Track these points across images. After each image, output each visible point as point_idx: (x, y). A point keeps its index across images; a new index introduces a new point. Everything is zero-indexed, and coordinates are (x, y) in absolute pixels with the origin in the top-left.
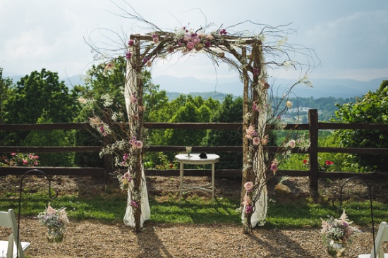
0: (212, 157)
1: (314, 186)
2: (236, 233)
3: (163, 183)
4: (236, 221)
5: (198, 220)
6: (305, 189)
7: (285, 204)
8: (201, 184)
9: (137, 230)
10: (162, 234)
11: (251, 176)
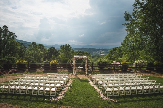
0: (82, 67)
1: (93, 70)
2: (84, 75)
3: (77, 70)
4: (84, 74)
5: (81, 74)
6: (92, 71)
7: (89, 72)
8: (81, 70)
9: (75, 75)
10: (77, 75)
11: (86, 70)
